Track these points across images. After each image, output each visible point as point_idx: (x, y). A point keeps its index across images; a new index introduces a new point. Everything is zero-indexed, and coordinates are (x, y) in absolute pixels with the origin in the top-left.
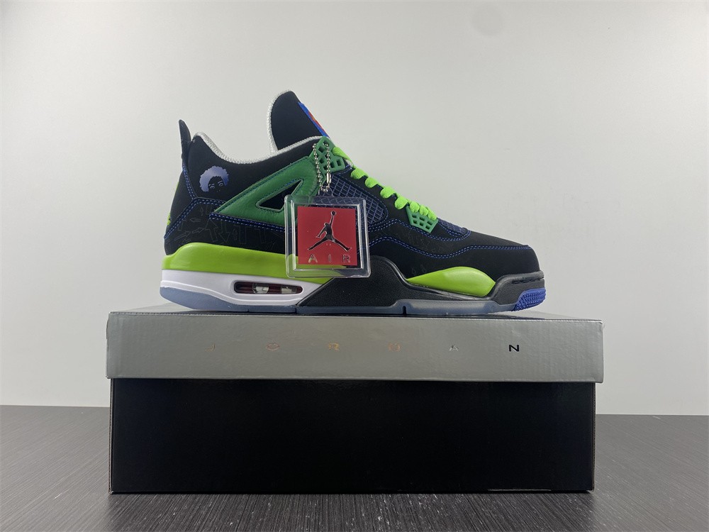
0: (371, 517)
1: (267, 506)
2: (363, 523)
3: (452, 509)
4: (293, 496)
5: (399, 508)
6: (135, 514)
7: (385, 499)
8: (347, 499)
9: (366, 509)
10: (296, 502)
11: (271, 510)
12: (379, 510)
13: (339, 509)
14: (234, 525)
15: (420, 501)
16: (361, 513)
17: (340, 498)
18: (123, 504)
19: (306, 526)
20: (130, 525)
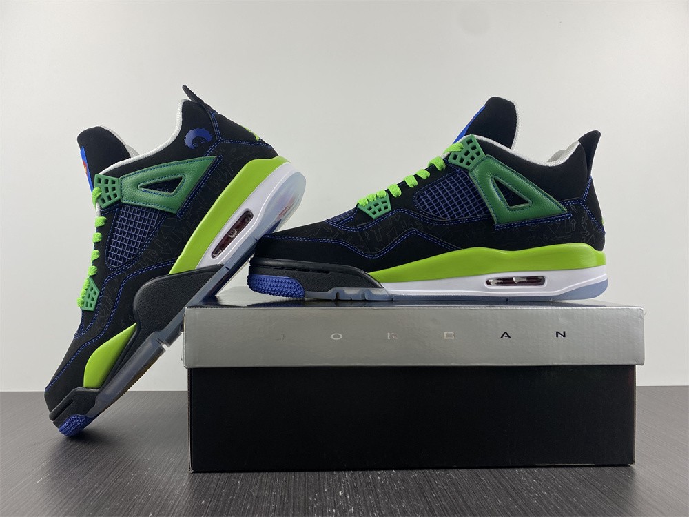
0: (333, 492)
1: (237, 483)
2: (325, 498)
3: (408, 483)
4: (261, 473)
5: (359, 483)
6: (113, 495)
7: (347, 475)
8: (312, 476)
9: (329, 484)
10: (264, 480)
11: (241, 488)
12: (341, 485)
13: (304, 485)
14: (206, 503)
15: (379, 475)
16: (324, 488)
17: (305, 475)
18: (102, 486)
19: (272, 502)
20: (108, 506)
